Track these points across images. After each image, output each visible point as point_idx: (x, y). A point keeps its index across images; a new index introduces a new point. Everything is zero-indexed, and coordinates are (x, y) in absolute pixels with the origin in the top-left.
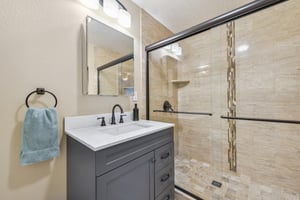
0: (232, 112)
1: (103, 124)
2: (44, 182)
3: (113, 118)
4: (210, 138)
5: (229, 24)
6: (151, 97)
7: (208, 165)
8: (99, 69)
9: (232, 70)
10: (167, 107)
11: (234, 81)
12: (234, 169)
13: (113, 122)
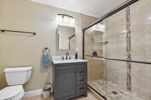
0: (129, 58)
1: (63, 59)
2: (47, 73)
3: (67, 57)
4: (118, 71)
5: (127, 8)
6: (85, 50)
7: (116, 85)
8: (70, 38)
9: (129, 35)
10: (95, 54)
11: (130, 41)
12: (129, 89)
13: (67, 59)
